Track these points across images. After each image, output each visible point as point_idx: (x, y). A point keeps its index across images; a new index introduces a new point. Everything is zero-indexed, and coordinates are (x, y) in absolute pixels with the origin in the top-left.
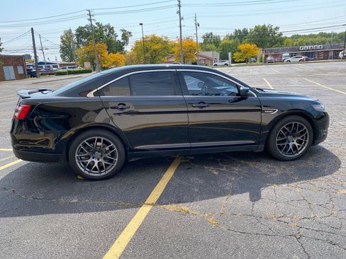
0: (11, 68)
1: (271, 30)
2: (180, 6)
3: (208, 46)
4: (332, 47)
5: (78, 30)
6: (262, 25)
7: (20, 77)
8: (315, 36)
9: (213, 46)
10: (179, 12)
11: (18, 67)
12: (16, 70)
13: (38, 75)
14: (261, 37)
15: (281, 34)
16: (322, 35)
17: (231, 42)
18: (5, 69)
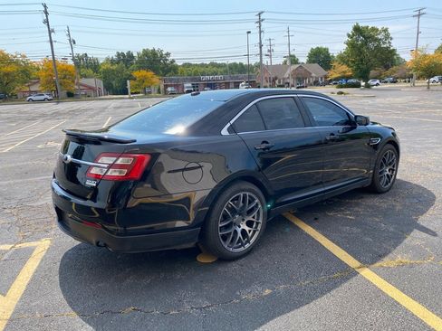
1: (161, 56)
2: (46, 13)
3: (83, 71)
4: (232, 79)
6: (151, 49)
8: (206, 66)
9: (90, 71)
10: (47, 22)
14: (152, 64)
15: (173, 61)
16: (213, 65)
17: (115, 67)
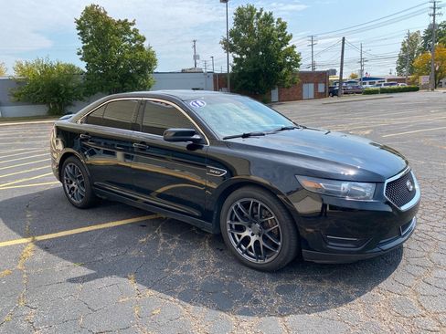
0: (312, 86)
5: (427, 32)
7: (318, 96)
11: (320, 85)
12: (316, 88)
13: (339, 93)
18: (305, 86)
